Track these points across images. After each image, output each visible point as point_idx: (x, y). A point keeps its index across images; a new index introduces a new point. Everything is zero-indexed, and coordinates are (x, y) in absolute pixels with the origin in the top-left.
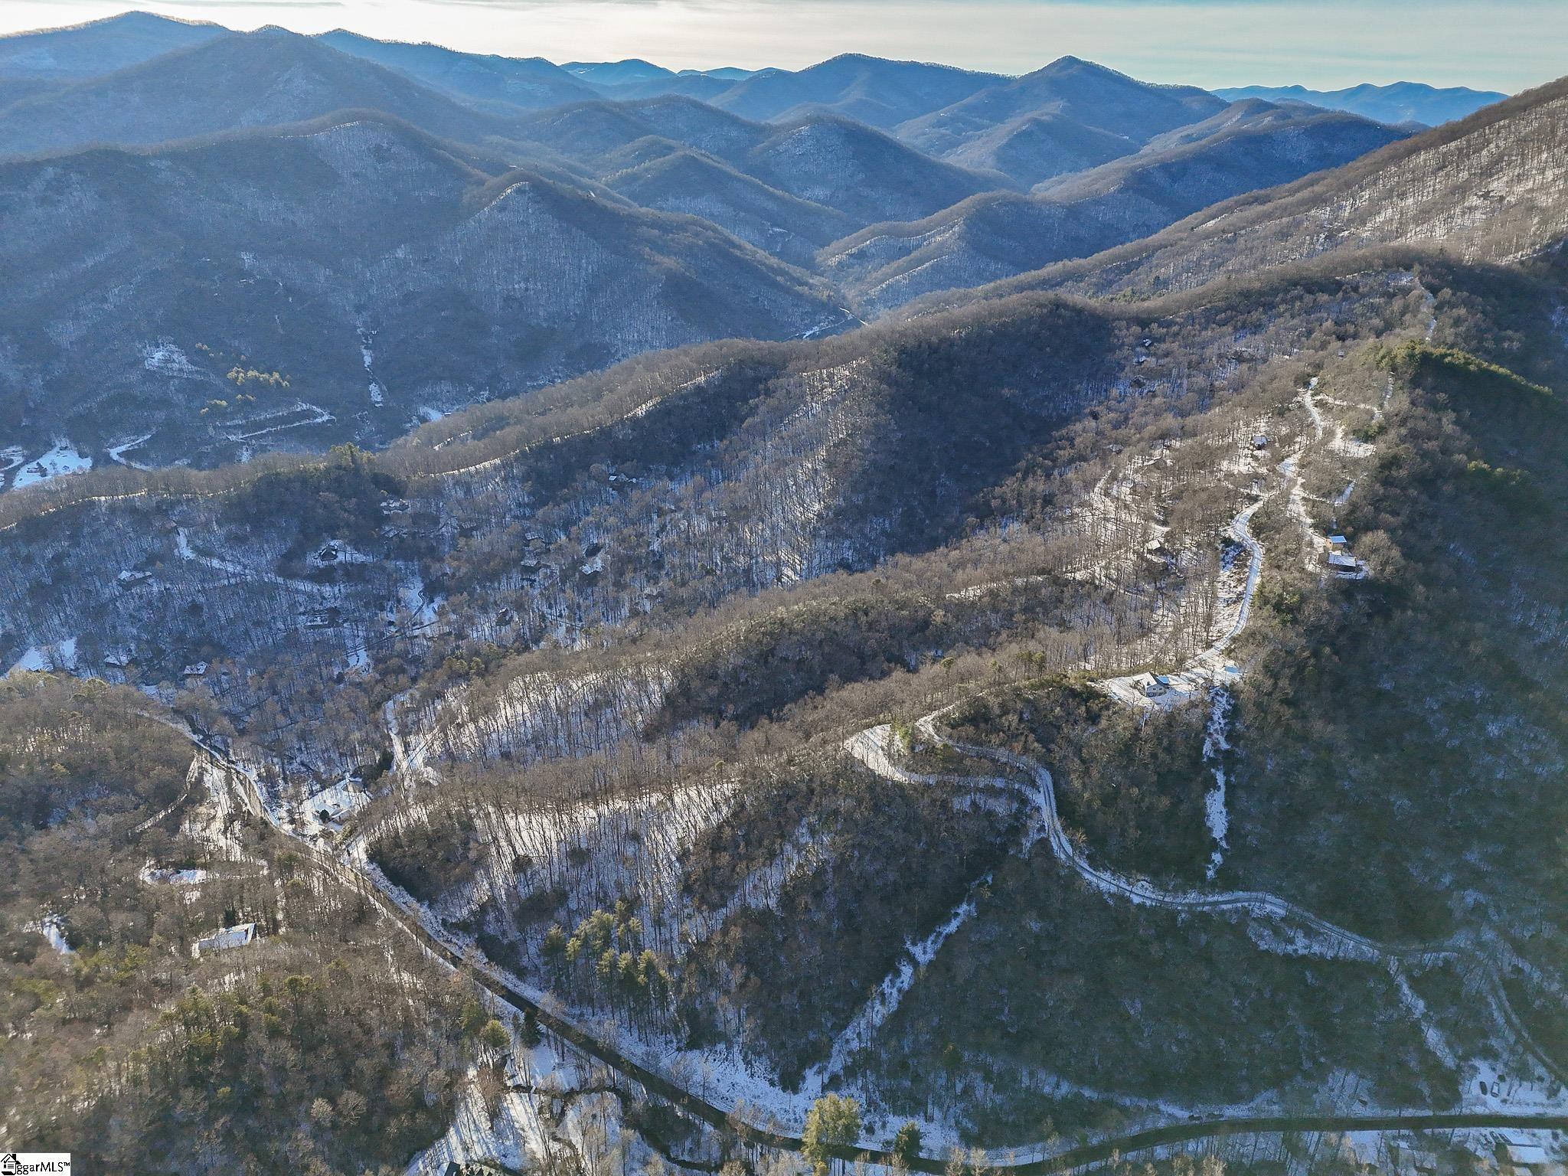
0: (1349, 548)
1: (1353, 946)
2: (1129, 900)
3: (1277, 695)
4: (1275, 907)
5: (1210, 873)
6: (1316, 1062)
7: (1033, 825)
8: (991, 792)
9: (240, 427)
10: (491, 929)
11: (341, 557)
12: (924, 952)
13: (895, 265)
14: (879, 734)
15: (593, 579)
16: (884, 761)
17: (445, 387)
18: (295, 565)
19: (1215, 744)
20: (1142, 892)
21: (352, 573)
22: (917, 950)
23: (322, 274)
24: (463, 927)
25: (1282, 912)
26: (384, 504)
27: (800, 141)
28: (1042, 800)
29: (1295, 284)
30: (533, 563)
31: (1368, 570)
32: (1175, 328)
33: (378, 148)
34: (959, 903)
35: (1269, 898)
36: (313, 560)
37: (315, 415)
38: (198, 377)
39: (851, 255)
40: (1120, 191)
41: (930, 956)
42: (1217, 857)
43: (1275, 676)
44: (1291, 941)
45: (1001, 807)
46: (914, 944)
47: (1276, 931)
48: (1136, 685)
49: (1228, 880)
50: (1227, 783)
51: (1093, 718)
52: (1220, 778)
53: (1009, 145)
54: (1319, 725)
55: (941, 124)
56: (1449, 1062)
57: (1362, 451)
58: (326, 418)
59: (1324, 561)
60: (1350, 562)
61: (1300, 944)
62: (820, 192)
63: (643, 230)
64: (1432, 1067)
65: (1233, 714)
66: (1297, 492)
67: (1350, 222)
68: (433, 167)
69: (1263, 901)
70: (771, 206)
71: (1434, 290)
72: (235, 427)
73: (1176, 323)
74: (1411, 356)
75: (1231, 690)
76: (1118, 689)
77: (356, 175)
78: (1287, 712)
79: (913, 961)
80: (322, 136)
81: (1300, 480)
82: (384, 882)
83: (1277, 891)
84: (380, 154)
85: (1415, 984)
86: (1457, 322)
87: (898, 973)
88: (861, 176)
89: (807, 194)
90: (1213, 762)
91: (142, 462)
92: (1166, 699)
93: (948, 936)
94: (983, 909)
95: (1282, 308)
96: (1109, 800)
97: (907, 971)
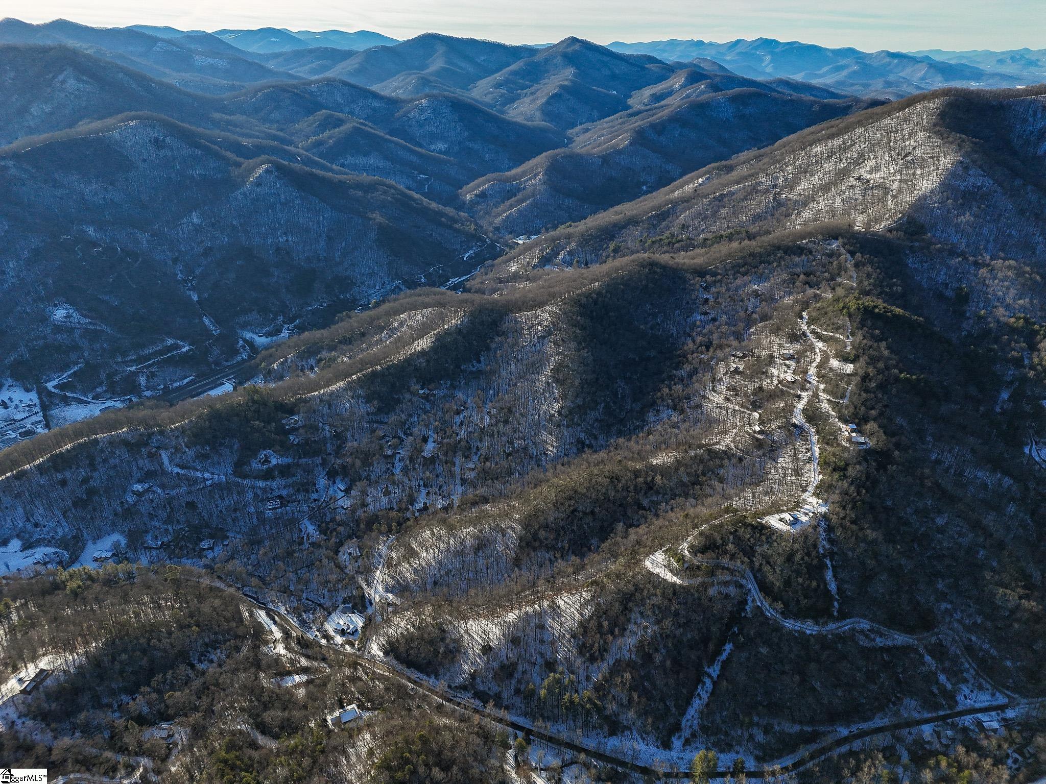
0: (859, 431)
1: (900, 639)
2: (804, 633)
3: (848, 518)
4: (865, 625)
5: (835, 614)
6: (896, 697)
7: (750, 599)
8: (726, 584)
9: (134, 361)
10: (481, 688)
11: (274, 462)
12: (714, 671)
13: (508, 203)
14: (659, 556)
15: (432, 460)
16: (669, 574)
17: (254, 316)
18: (246, 468)
19: (824, 546)
20: (810, 628)
21: (284, 471)
22: (710, 671)
23: (144, 238)
24: (464, 688)
25: (868, 627)
26: (284, 422)
27: (422, 110)
28: (752, 586)
29: (779, 248)
30: (390, 452)
31: (871, 443)
32: (719, 277)
33: (156, 140)
34: (724, 644)
35: (862, 620)
36: (255, 465)
37: (178, 347)
38: (92, 327)
39: (476, 195)
40: (631, 144)
41: (718, 672)
42: (836, 604)
43: (844, 508)
44: (874, 640)
45: (732, 590)
46: (709, 667)
47: (867, 636)
48: (781, 520)
49: (843, 616)
50: (832, 566)
51: (770, 542)
52: (828, 562)
53: (548, 103)
54: (869, 531)
55: (498, 85)
56: (949, 686)
57: (849, 368)
58: (187, 348)
59: (849, 440)
60: (862, 440)
61: (879, 642)
62: (441, 146)
63: (352, 192)
64: (943, 691)
65: (830, 529)
66: (823, 396)
67: (783, 187)
68: (198, 152)
69: (859, 622)
70: (414, 159)
71: (852, 254)
72: (131, 361)
73: (719, 274)
74: (859, 309)
75: (825, 516)
76: (773, 521)
77: (144, 160)
78: (854, 527)
79: (710, 676)
80: (116, 134)
81: (822, 387)
82: (399, 667)
83: (864, 617)
84: (157, 143)
85: (930, 653)
86: (869, 276)
87: (704, 683)
88: (466, 134)
89: (433, 147)
90: (824, 556)
91: (72, 392)
92: (798, 527)
93: (723, 662)
94: (738, 647)
95: (775, 264)
96: (787, 583)
97: (708, 681)
